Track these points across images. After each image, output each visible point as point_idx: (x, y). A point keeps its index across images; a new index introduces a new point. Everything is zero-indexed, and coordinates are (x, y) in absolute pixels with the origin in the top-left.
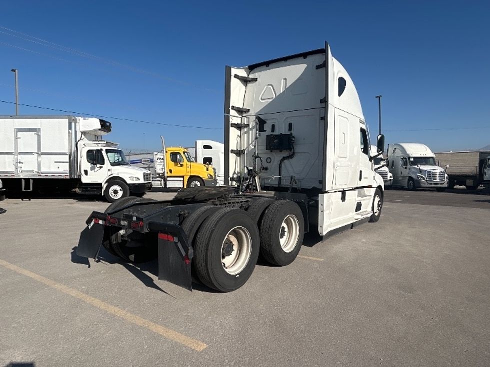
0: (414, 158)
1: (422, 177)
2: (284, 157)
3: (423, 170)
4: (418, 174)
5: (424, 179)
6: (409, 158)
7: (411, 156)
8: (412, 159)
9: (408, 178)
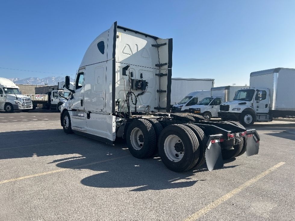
0: (8, 88)
1: (18, 103)
2: (139, 94)
3: (19, 98)
4: (15, 101)
5: (20, 104)
6: (4, 88)
7: (6, 87)
8: (6, 90)
9: (4, 103)
